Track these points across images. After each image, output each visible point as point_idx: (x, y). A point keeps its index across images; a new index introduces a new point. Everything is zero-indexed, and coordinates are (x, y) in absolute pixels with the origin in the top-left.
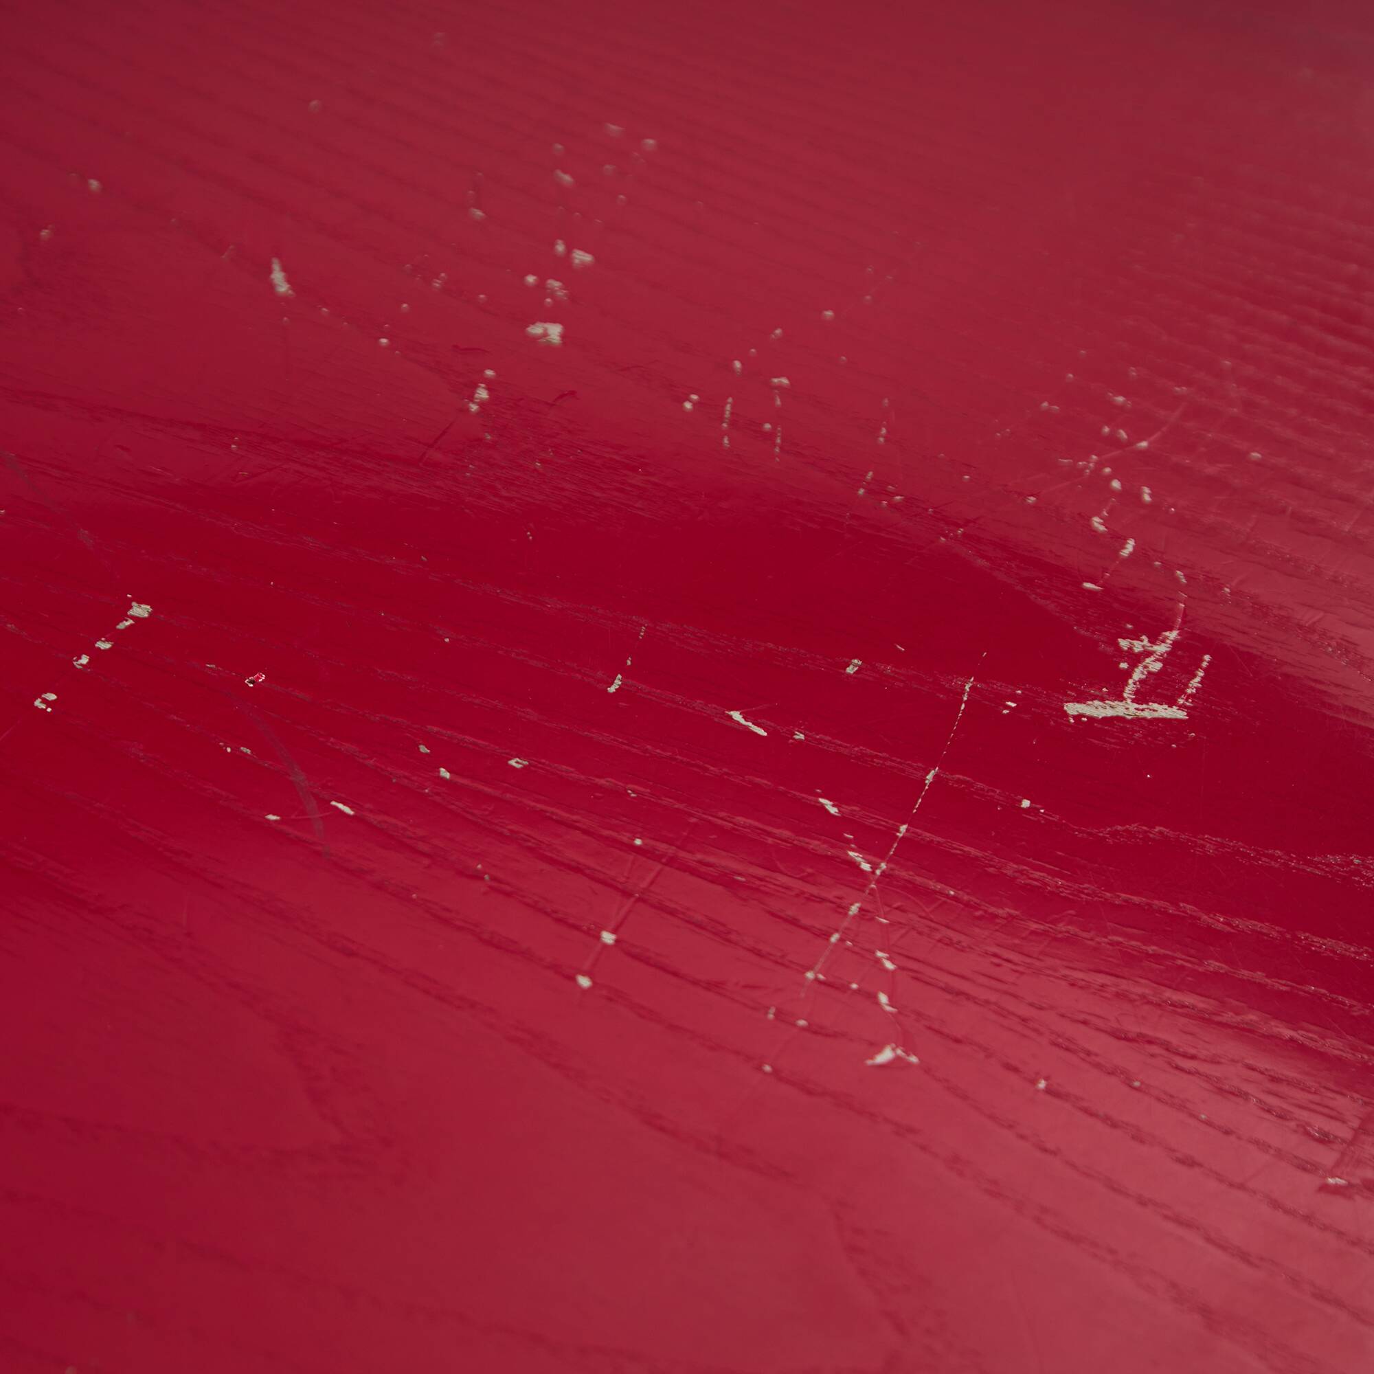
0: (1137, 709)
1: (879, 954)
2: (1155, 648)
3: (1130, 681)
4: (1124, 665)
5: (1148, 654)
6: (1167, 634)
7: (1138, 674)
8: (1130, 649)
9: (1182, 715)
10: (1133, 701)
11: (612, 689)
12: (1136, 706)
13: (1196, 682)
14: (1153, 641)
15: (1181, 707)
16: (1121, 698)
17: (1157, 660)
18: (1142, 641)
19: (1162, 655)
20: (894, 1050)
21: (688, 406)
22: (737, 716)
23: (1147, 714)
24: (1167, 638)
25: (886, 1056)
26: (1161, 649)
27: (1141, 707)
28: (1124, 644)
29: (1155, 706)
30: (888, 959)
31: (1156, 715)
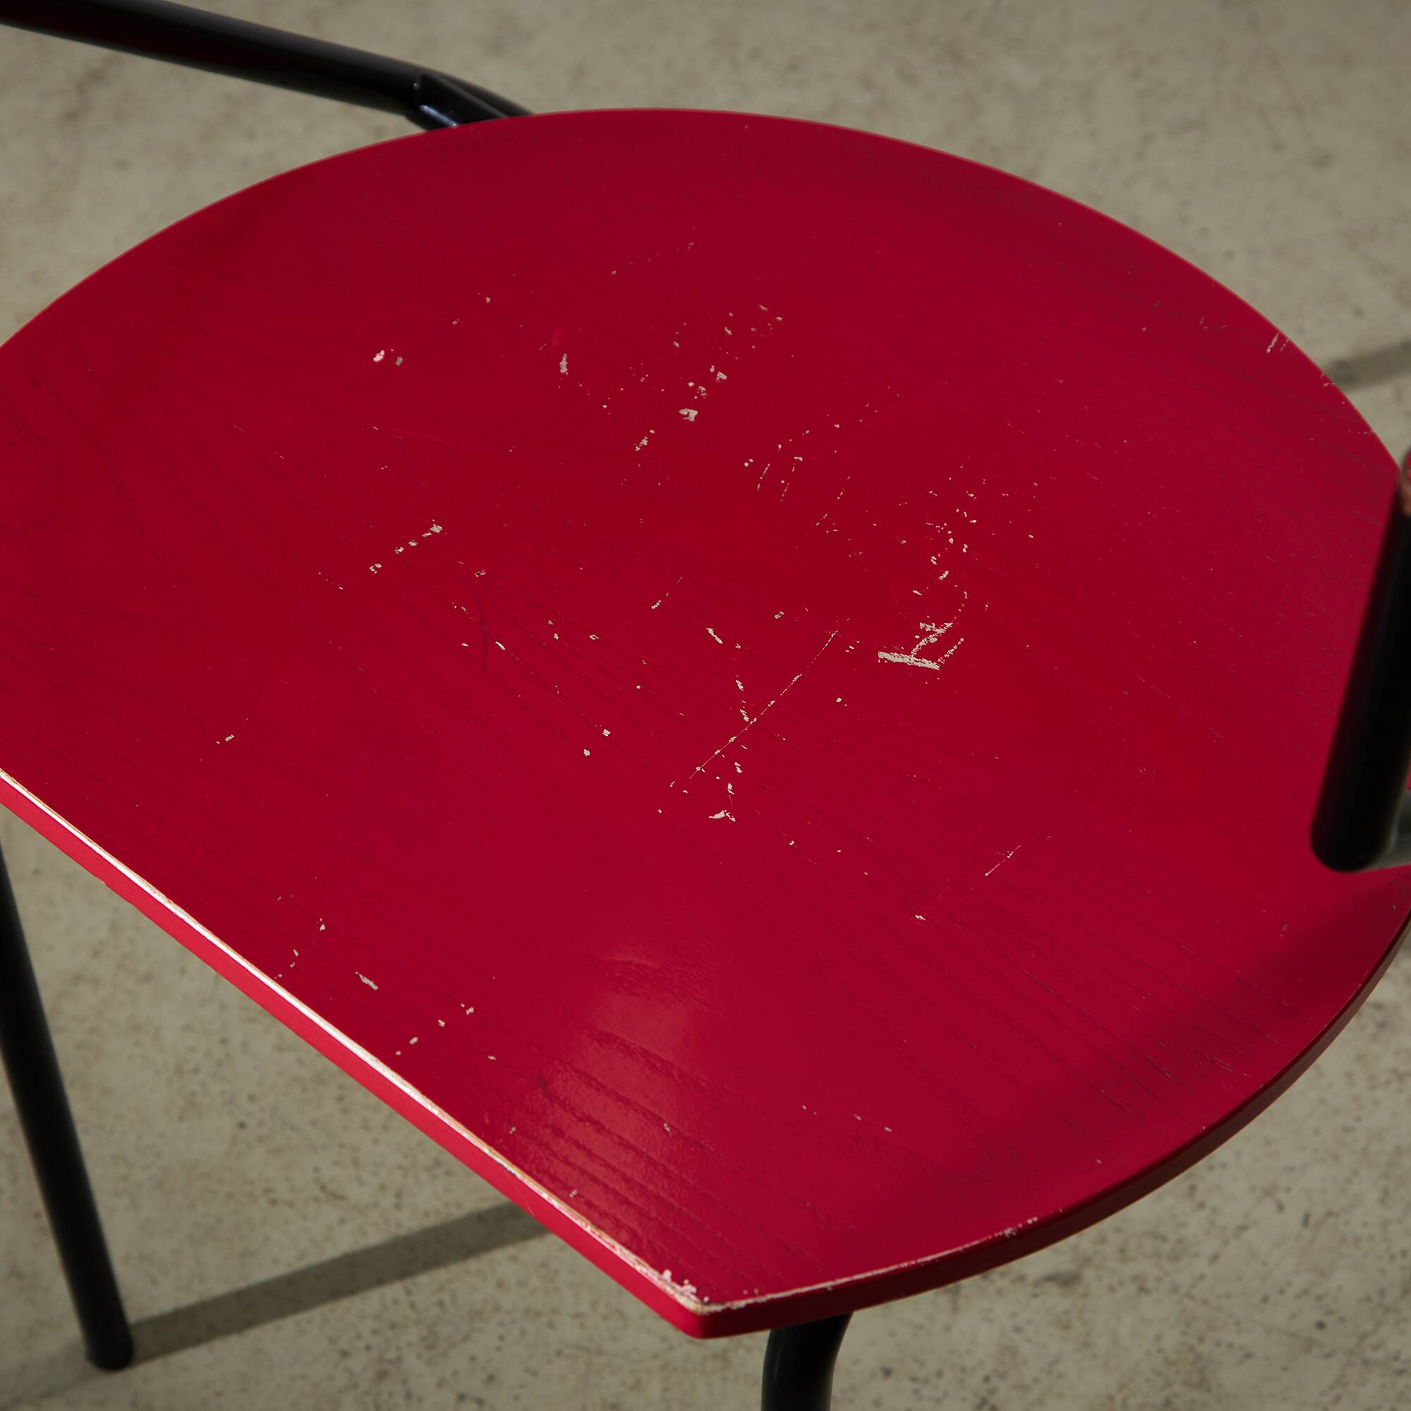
0: (915, 661)
1: (736, 764)
2: (937, 630)
3: (918, 646)
4: (917, 637)
5: (932, 632)
6: (946, 624)
7: (922, 643)
8: (924, 629)
9: (936, 667)
10: (915, 656)
11: (654, 607)
12: (915, 659)
13: (951, 652)
14: (937, 627)
15: (938, 663)
16: (909, 654)
17: (936, 637)
18: (932, 625)
19: (939, 635)
20: (725, 813)
21: (746, 464)
22: (711, 631)
23: (919, 664)
24: (945, 626)
25: (721, 815)
26: (940, 631)
27: (917, 660)
28: (922, 625)
29: (925, 660)
30: (739, 767)
31: (923, 665)
